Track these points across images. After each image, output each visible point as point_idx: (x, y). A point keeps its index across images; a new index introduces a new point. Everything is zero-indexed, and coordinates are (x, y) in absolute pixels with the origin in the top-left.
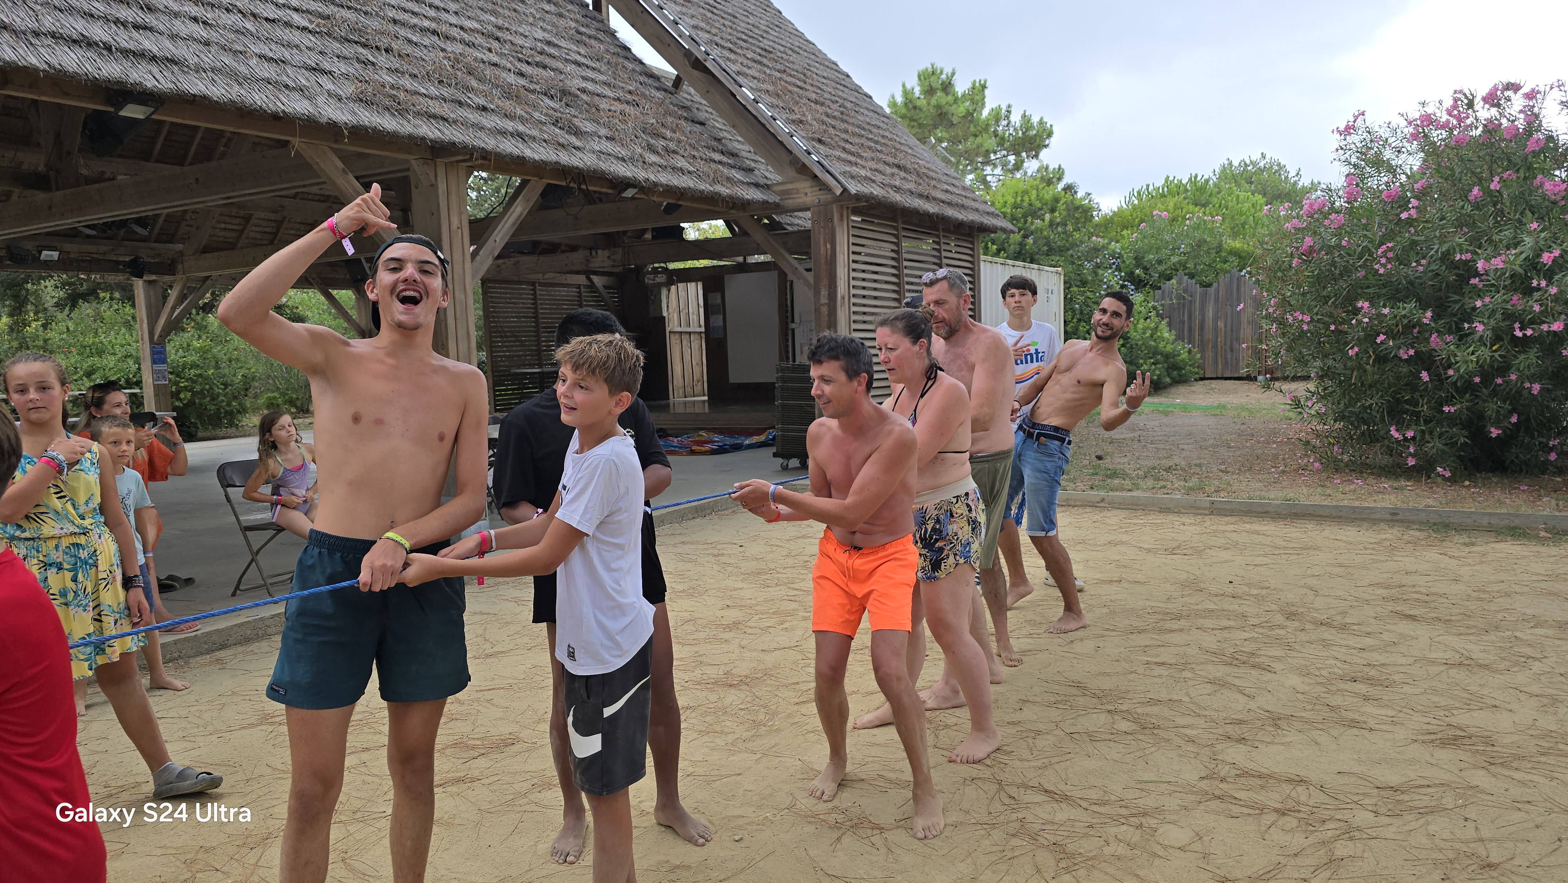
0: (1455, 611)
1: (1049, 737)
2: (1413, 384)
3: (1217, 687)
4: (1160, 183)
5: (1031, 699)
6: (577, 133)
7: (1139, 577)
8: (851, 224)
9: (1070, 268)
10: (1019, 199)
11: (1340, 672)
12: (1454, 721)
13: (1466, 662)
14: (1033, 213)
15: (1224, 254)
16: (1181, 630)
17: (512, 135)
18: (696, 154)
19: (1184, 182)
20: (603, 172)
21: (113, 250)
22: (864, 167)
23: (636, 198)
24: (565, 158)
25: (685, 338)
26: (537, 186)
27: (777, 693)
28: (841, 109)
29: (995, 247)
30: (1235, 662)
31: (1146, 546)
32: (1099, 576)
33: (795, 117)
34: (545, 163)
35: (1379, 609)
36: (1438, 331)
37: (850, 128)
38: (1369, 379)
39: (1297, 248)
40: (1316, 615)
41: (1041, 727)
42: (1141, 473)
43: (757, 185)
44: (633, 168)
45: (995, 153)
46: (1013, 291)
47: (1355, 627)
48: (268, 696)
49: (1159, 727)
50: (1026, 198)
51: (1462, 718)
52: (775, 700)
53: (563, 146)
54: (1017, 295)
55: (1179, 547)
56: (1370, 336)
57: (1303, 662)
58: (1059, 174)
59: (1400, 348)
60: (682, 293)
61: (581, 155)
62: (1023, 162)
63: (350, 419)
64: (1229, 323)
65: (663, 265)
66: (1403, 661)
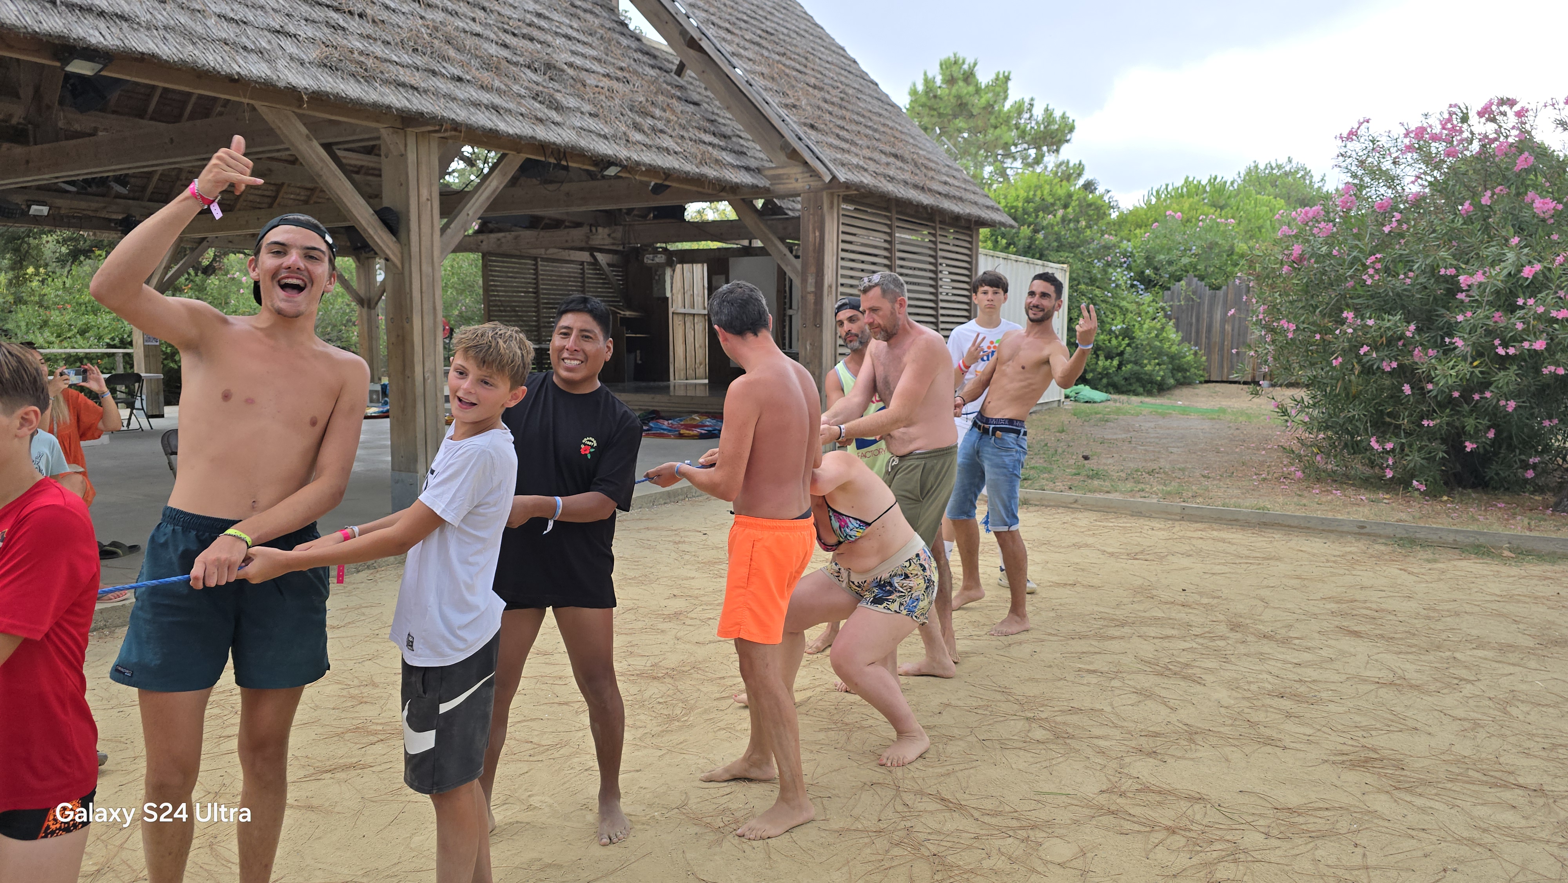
0: (1401, 628)
1: (960, 743)
2: (1396, 396)
3: (1141, 698)
4: (1179, 183)
5: (953, 703)
6: (558, 108)
7: (1095, 582)
8: (842, 212)
9: (1079, 265)
10: (1032, 193)
11: (1270, 687)
12: (1369, 742)
13: (1398, 682)
14: (1046, 208)
15: (1235, 257)
16: (1122, 638)
17: (487, 107)
18: (685, 134)
19: (1204, 182)
20: (582, 149)
21: (105, 208)
22: (857, 155)
23: (621, 177)
24: (542, 133)
25: (689, 320)
26: (516, 160)
27: (700, 687)
28: (842, 95)
29: (1004, 241)
30: (1167, 673)
31: (1110, 550)
32: (1055, 579)
33: (789, 101)
34: (520, 137)
35: (1325, 624)
36: (1422, 344)
37: (848, 115)
38: (1353, 390)
39: (1288, 256)
40: (1261, 627)
41: (956, 732)
42: (1123, 475)
43: (747, 169)
44: (615, 146)
45: (1016, 145)
46: (986, 288)
47: (1297, 642)
48: (112, 677)
49: (1072, 737)
50: (1039, 193)
51: (1381, 741)
52: (696, 695)
53: (541, 120)
54: (990, 293)
55: (1142, 552)
56: (1354, 347)
57: (1235, 676)
58: (1080, 169)
59: (1383, 360)
60: (687, 275)
61: (560, 131)
62: (1043, 156)
63: (220, 396)
64: (1236, 326)
65: (664, 245)
66: (1337, 678)
